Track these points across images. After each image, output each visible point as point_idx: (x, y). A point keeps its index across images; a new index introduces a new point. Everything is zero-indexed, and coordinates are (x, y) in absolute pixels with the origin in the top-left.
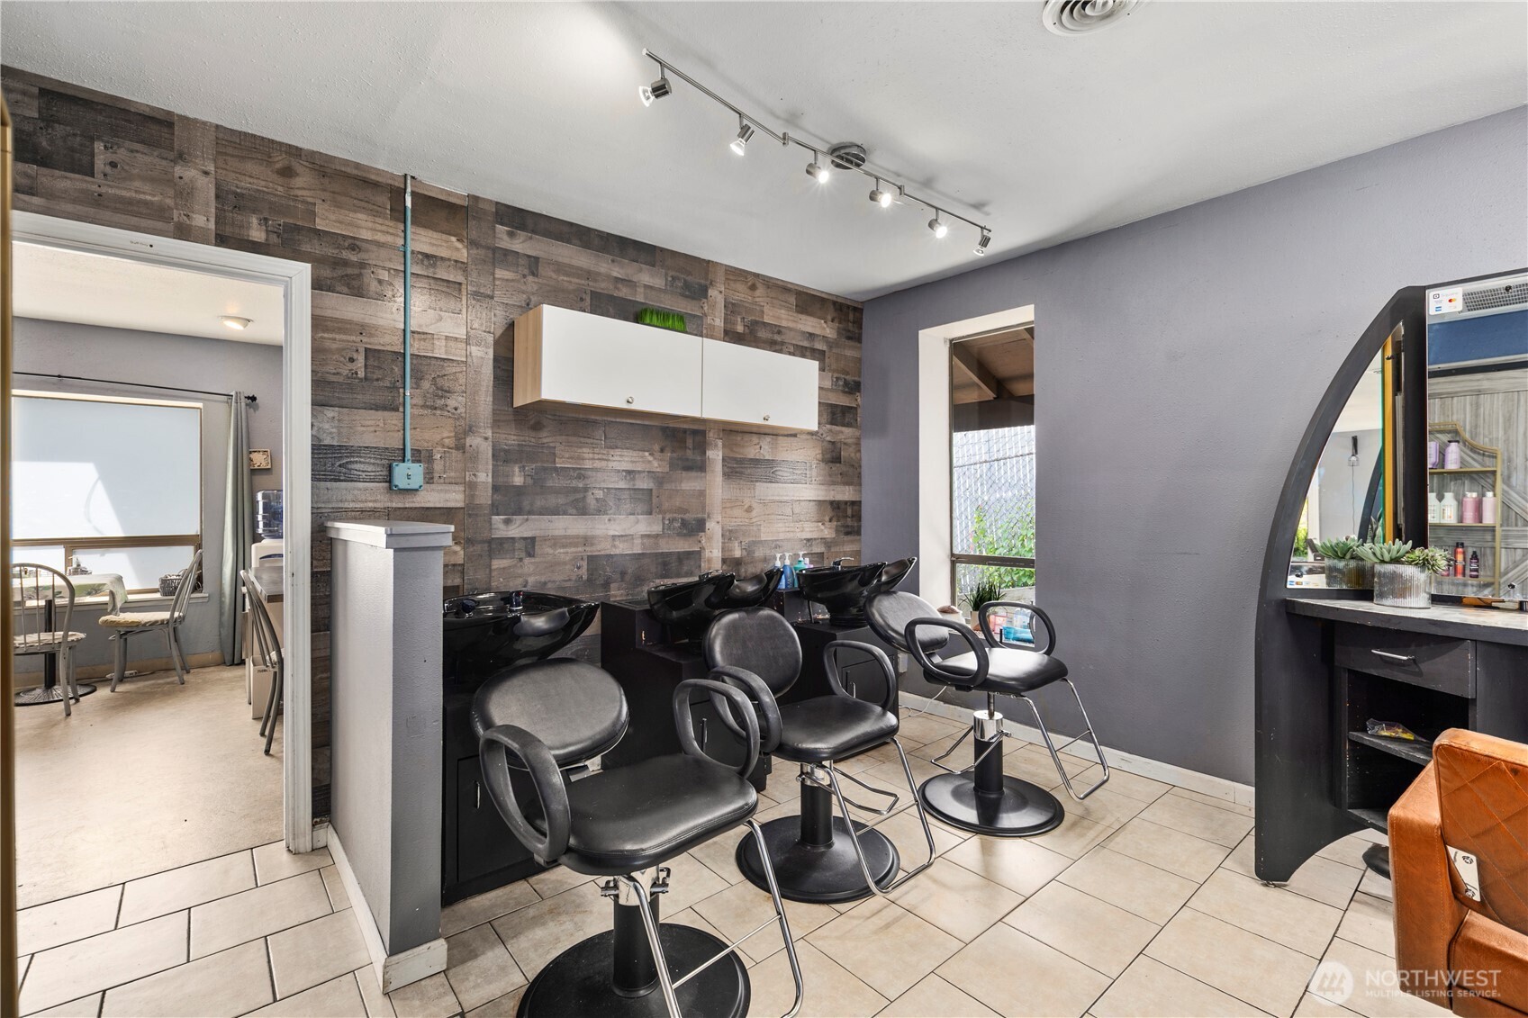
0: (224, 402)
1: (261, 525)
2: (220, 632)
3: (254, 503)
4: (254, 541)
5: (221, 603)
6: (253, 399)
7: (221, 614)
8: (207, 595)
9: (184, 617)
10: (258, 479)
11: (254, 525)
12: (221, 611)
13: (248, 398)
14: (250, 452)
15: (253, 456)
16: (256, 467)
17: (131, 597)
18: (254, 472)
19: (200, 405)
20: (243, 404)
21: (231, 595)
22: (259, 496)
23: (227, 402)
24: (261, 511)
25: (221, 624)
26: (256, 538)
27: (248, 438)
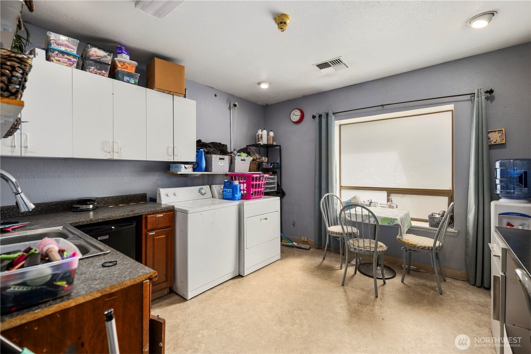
0: (468, 100)
1: (499, 187)
2: (465, 258)
3: (492, 170)
4: (492, 199)
5: (467, 239)
6: (491, 92)
7: (467, 246)
8: (456, 231)
9: (442, 246)
10: (495, 152)
11: (493, 186)
12: (466, 244)
13: (487, 92)
14: (489, 133)
15: (490, 135)
16: (493, 143)
17: (415, 224)
18: (491, 147)
19: (451, 107)
20: (483, 97)
21: (473, 235)
22: (498, 165)
23: (471, 100)
24: (498, 176)
25: (466, 254)
26: (494, 197)
27: (487, 122)
